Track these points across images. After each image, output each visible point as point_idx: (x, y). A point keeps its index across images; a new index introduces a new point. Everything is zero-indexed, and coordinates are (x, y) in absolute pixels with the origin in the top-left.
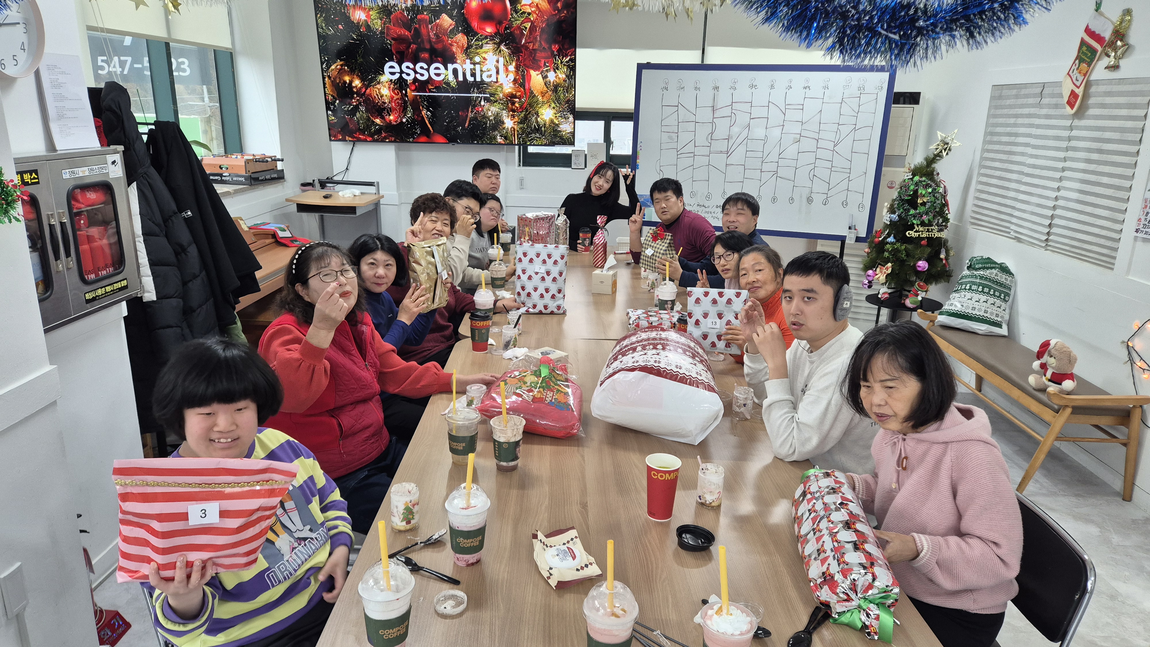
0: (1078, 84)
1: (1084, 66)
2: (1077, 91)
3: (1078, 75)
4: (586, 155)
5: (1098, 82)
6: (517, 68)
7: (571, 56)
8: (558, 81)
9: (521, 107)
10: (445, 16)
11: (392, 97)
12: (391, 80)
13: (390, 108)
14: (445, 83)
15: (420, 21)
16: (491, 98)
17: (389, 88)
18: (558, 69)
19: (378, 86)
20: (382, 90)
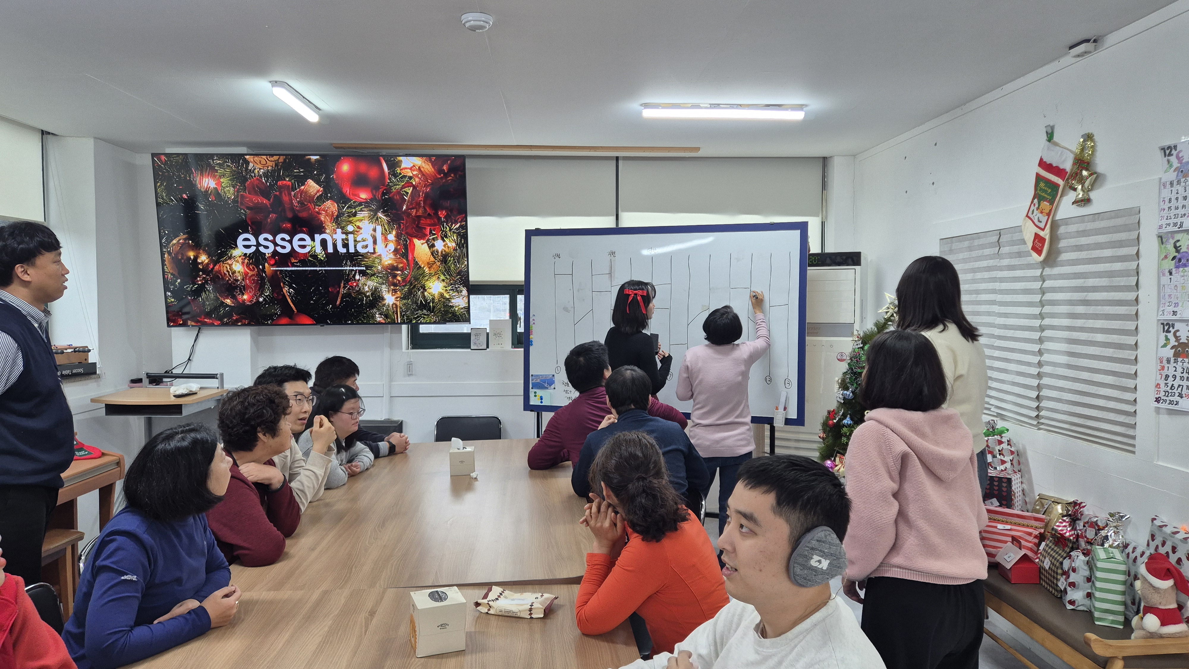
0: (1042, 225)
1: (1045, 205)
2: (1042, 233)
3: (1040, 215)
4: (488, 334)
5: (1067, 221)
6: (398, 236)
7: (461, 222)
8: (447, 250)
9: (404, 280)
10: (310, 182)
11: (246, 274)
12: (245, 254)
13: (244, 286)
14: (311, 256)
15: (280, 188)
16: (368, 271)
17: (243, 263)
18: (446, 237)
19: (229, 262)
20: (234, 266)
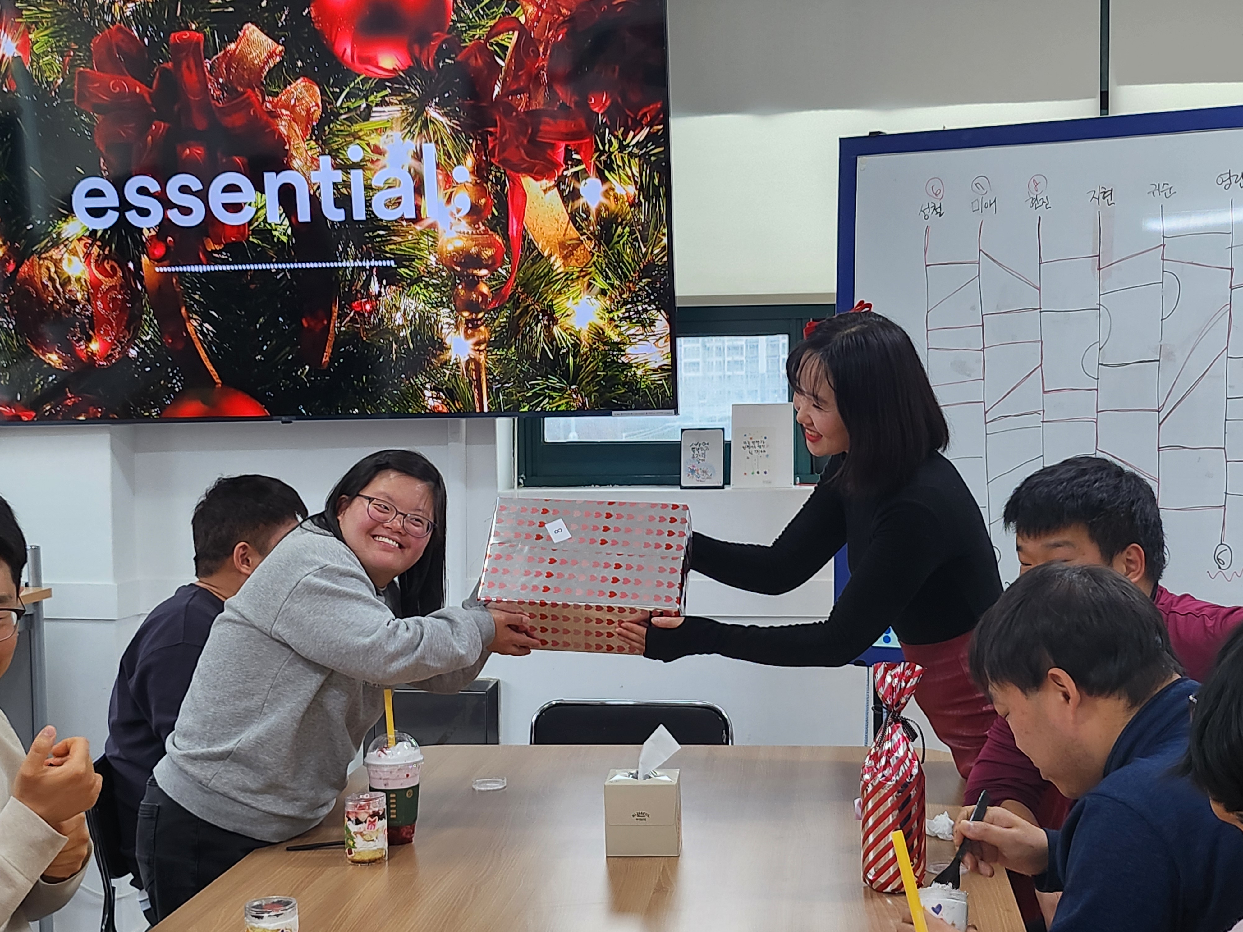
4: (727, 446)
6: (480, 171)
7: (650, 124)
8: (612, 205)
9: (497, 293)
10: (252, 31)
11: (96, 285)
12: (94, 232)
13: (90, 318)
14: (255, 232)
15: (177, 48)
16: (402, 271)
17: (87, 256)
18: (611, 170)
19: (54, 253)
20: (65, 265)
